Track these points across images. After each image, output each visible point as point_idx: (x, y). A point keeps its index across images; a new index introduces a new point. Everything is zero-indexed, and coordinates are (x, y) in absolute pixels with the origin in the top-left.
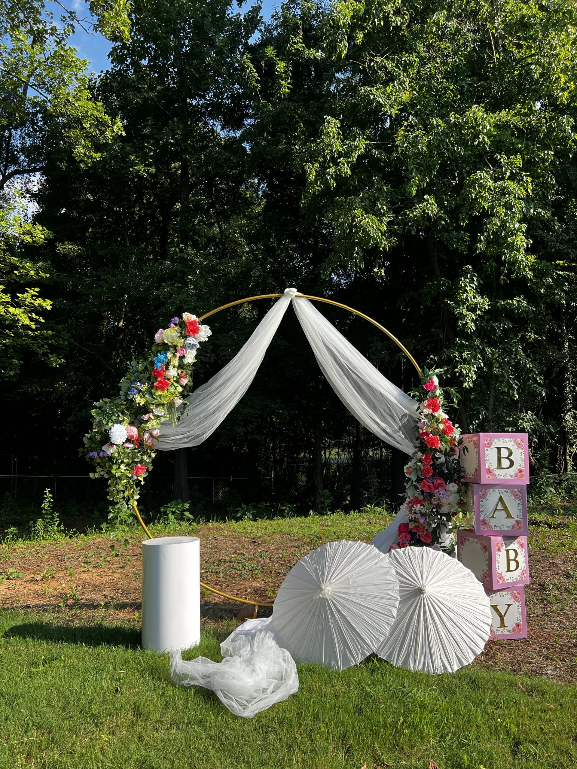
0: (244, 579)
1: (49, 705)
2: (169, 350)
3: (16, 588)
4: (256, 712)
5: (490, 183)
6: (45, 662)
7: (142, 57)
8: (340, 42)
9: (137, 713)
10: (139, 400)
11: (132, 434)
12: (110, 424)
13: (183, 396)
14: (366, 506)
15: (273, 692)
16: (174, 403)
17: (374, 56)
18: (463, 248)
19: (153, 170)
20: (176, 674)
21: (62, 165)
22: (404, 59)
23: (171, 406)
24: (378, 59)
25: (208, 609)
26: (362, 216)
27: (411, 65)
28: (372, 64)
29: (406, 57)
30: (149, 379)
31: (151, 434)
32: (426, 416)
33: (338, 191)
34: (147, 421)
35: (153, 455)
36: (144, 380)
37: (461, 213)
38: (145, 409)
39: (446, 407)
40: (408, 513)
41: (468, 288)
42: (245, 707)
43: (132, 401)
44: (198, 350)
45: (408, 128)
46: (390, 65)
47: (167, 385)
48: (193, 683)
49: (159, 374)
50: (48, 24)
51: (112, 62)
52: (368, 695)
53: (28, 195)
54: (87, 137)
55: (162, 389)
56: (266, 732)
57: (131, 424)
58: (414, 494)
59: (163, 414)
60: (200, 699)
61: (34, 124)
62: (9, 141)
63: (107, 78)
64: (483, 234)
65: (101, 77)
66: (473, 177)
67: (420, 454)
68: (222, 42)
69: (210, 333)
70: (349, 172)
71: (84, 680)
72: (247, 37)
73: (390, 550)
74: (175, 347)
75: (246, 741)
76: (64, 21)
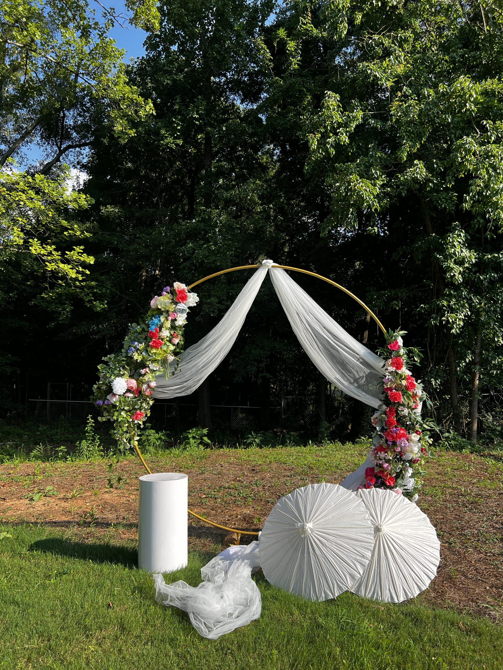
0: (237, 506)
1: (53, 615)
2: (162, 314)
3: (50, 504)
4: (220, 635)
5: (475, 147)
6: (56, 575)
7: (173, 43)
8: (341, 24)
9: (123, 628)
10: (137, 357)
11: (132, 385)
12: (113, 377)
13: (175, 353)
14: (360, 438)
15: (238, 617)
16: (167, 359)
17: (372, 34)
18: (450, 207)
19: (180, 142)
20: (160, 594)
21: (105, 141)
22: (399, 35)
23: (164, 362)
24: (376, 37)
25: (201, 533)
26: (357, 180)
27: (406, 40)
28: (371, 41)
29: (401, 34)
30: (146, 338)
31: (148, 385)
32: (391, 373)
33: (337, 158)
34: (145, 374)
35: (151, 403)
36: (141, 340)
37: (448, 175)
38: (143, 365)
39: (410, 365)
40: (373, 458)
41: (456, 243)
42: (210, 629)
43: (132, 358)
44: (188, 314)
45: (403, 98)
46: (387, 42)
47: (161, 344)
48: (171, 604)
49: (153, 335)
50: (91, 20)
51: (147, 50)
52: (319, 626)
53: (79, 167)
54: (124, 116)
55: (157, 348)
56: (226, 654)
57: (131, 376)
58: (379, 442)
59: (158, 369)
60: (176, 619)
61: (82, 105)
62: (64, 119)
63: (142, 64)
64: (469, 195)
65: (138, 63)
66: (459, 142)
67: (384, 407)
68: (240, 27)
69: (197, 299)
70: (347, 141)
71: (85, 594)
72: (263, 20)
73: (357, 490)
74: (167, 312)
75: (207, 661)
76: (105, 17)
